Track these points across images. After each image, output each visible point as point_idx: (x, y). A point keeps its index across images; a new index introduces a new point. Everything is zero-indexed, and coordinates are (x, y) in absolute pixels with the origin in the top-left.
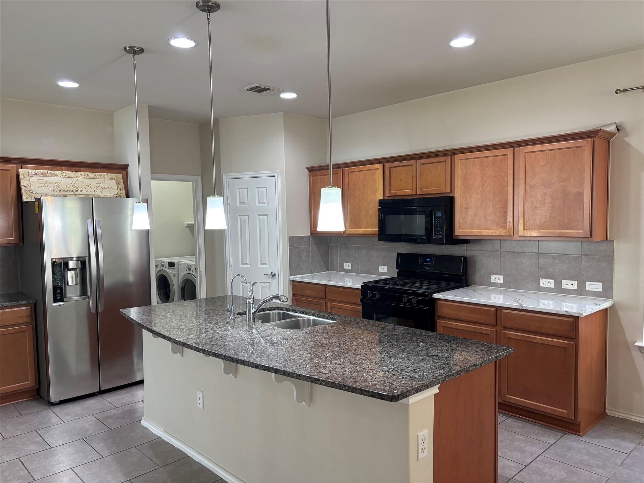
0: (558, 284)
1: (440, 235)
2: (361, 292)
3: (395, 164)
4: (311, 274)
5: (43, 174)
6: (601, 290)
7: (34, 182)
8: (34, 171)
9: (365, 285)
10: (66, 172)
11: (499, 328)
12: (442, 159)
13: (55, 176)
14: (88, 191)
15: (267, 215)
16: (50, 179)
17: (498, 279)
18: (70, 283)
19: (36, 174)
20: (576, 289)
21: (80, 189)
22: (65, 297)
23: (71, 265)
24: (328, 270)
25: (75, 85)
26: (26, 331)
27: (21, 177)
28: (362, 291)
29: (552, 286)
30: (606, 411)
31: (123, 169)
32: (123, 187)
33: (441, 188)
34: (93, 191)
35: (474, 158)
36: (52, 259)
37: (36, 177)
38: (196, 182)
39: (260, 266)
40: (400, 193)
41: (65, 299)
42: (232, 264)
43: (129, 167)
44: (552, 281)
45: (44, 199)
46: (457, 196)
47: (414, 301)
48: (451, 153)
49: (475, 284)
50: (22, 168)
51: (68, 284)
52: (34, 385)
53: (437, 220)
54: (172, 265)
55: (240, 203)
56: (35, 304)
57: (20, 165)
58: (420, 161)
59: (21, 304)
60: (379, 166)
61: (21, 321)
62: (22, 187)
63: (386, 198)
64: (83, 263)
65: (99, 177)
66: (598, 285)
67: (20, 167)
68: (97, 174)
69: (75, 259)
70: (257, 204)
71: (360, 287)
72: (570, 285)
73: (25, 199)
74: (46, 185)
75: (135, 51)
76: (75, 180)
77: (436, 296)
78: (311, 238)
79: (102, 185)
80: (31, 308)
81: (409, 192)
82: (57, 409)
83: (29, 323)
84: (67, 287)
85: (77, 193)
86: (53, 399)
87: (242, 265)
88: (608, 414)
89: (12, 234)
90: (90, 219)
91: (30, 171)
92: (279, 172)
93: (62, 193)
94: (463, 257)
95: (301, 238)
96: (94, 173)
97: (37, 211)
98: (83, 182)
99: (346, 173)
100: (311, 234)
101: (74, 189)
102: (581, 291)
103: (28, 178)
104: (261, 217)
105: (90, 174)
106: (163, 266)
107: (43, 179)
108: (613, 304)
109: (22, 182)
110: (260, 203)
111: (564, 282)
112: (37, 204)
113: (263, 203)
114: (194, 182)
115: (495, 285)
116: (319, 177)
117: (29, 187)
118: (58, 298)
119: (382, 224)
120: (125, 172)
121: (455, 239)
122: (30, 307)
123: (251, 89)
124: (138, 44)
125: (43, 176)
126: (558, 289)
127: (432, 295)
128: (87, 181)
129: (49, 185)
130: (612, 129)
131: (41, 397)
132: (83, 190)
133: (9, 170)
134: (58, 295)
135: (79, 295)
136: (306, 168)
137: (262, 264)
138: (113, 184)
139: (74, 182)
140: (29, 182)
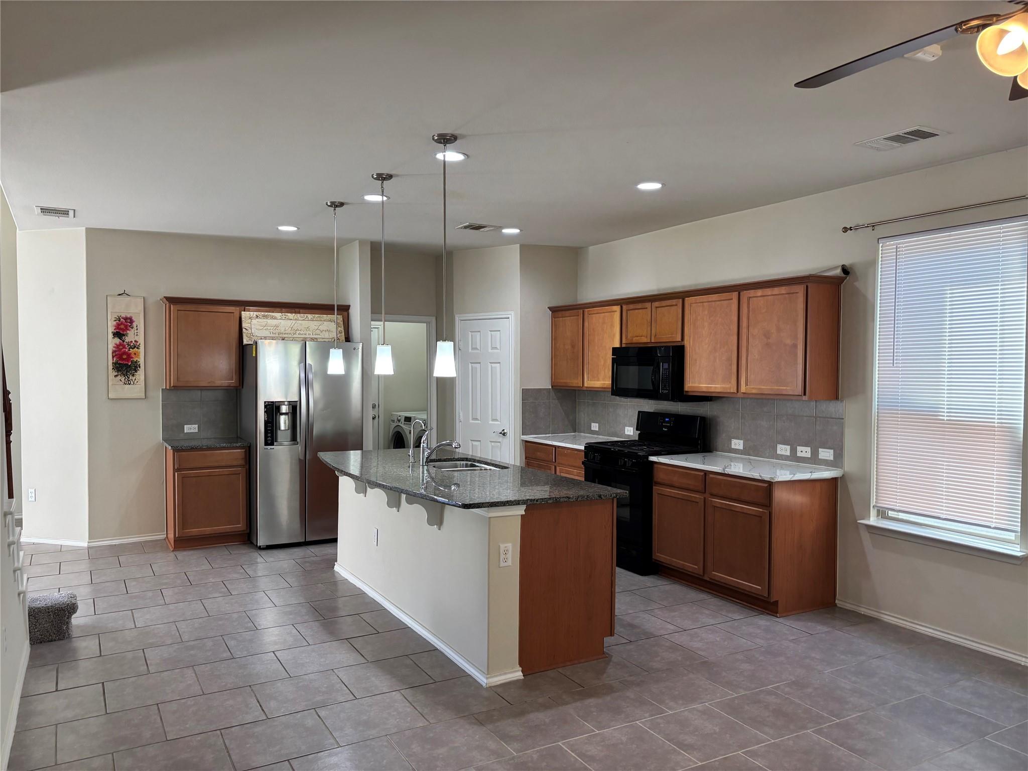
0: (794, 450)
1: (666, 390)
2: (583, 453)
3: (632, 306)
4: (550, 435)
5: (264, 316)
6: (832, 458)
7: (254, 324)
8: (255, 313)
9: (590, 446)
10: (286, 314)
11: (707, 495)
12: (674, 302)
13: (275, 318)
14: (306, 334)
15: (499, 363)
16: (270, 322)
17: (738, 444)
18: (282, 428)
19: (257, 316)
20: (810, 456)
21: (298, 332)
22: (276, 442)
23: (284, 409)
24: (575, 431)
25: (292, 229)
26: (239, 474)
27: (243, 319)
28: (585, 452)
29: (788, 453)
30: (837, 601)
31: (344, 310)
32: (343, 330)
33: (673, 336)
34: (312, 334)
35: (703, 302)
36: (265, 402)
37: (257, 320)
38: (429, 323)
39: (491, 422)
40: (635, 340)
41: (275, 443)
42: (462, 417)
43: (351, 308)
44: (788, 447)
45: (259, 342)
46: (687, 343)
47: (629, 464)
48: (682, 296)
49: (716, 451)
50: (244, 311)
51: (279, 429)
52: (245, 529)
53: (664, 373)
54: (408, 419)
55: (473, 349)
56: (250, 447)
57: (243, 308)
58: (656, 304)
59: (237, 447)
60: (617, 308)
61: (235, 463)
62: (244, 330)
63: (624, 346)
64: (294, 408)
65: (319, 319)
66: (829, 452)
67: (243, 309)
68: (317, 316)
69: (286, 403)
70: (490, 351)
71: (582, 448)
72: (804, 452)
73: (245, 342)
74: (265, 328)
75: (336, 205)
76: (294, 322)
77: (653, 459)
78: (553, 393)
79: (321, 328)
80: (246, 451)
81: (644, 340)
82: (263, 553)
83: (242, 466)
84: (279, 432)
85: (295, 336)
86: (261, 542)
87: (472, 420)
88: (838, 605)
89: (233, 377)
90: (303, 364)
91: (252, 313)
92: (513, 313)
93: (280, 336)
94: (700, 417)
95: (539, 391)
96: (314, 315)
97: (254, 355)
98: (301, 325)
99: (586, 314)
100: (552, 386)
101: (292, 332)
102: (814, 459)
103: (250, 321)
104: (493, 365)
105: (310, 316)
106: (399, 421)
107: (263, 321)
108: (843, 475)
109: (244, 325)
110: (493, 348)
111: (799, 448)
112: (254, 347)
113: (496, 348)
114: (428, 323)
115: (736, 451)
116: (561, 319)
117: (250, 330)
118: (269, 442)
119: (615, 378)
120: (346, 313)
121: (686, 395)
122: (244, 450)
123: (466, 227)
124: (338, 199)
125: (264, 319)
126: (794, 457)
127: (648, 458)
128: (305, 324)
129: (269, 328)
130: (838, 272)
131: (252, 543)
132: (302, 332)
133: (233, 313)
134: (269, 438)
135: (289, 440)
136: (548, 308)
137: (493, 420)
138: (333, 326)
139: (293, 324)
140: (250, 325)
